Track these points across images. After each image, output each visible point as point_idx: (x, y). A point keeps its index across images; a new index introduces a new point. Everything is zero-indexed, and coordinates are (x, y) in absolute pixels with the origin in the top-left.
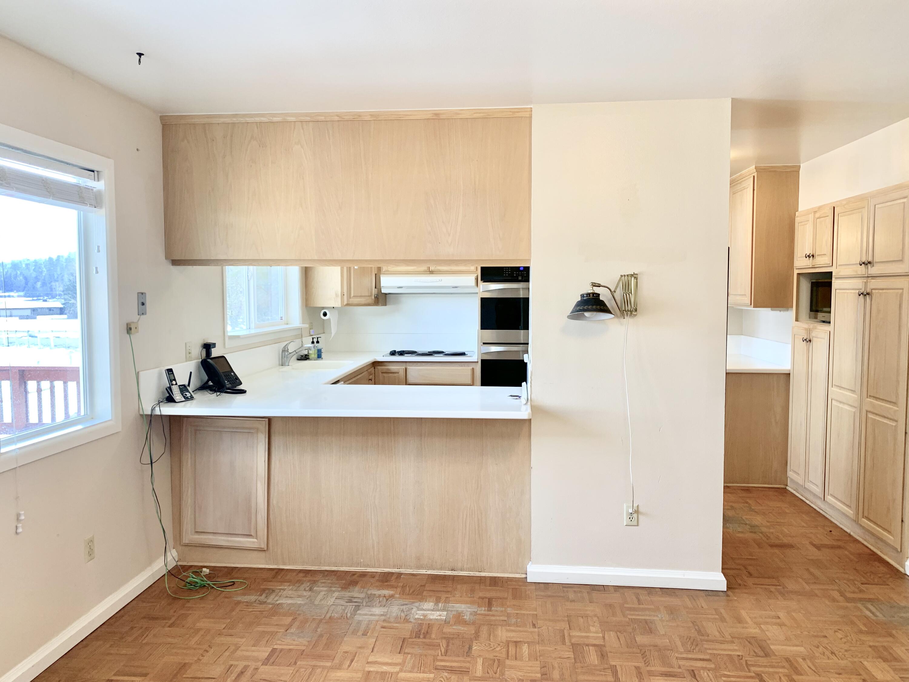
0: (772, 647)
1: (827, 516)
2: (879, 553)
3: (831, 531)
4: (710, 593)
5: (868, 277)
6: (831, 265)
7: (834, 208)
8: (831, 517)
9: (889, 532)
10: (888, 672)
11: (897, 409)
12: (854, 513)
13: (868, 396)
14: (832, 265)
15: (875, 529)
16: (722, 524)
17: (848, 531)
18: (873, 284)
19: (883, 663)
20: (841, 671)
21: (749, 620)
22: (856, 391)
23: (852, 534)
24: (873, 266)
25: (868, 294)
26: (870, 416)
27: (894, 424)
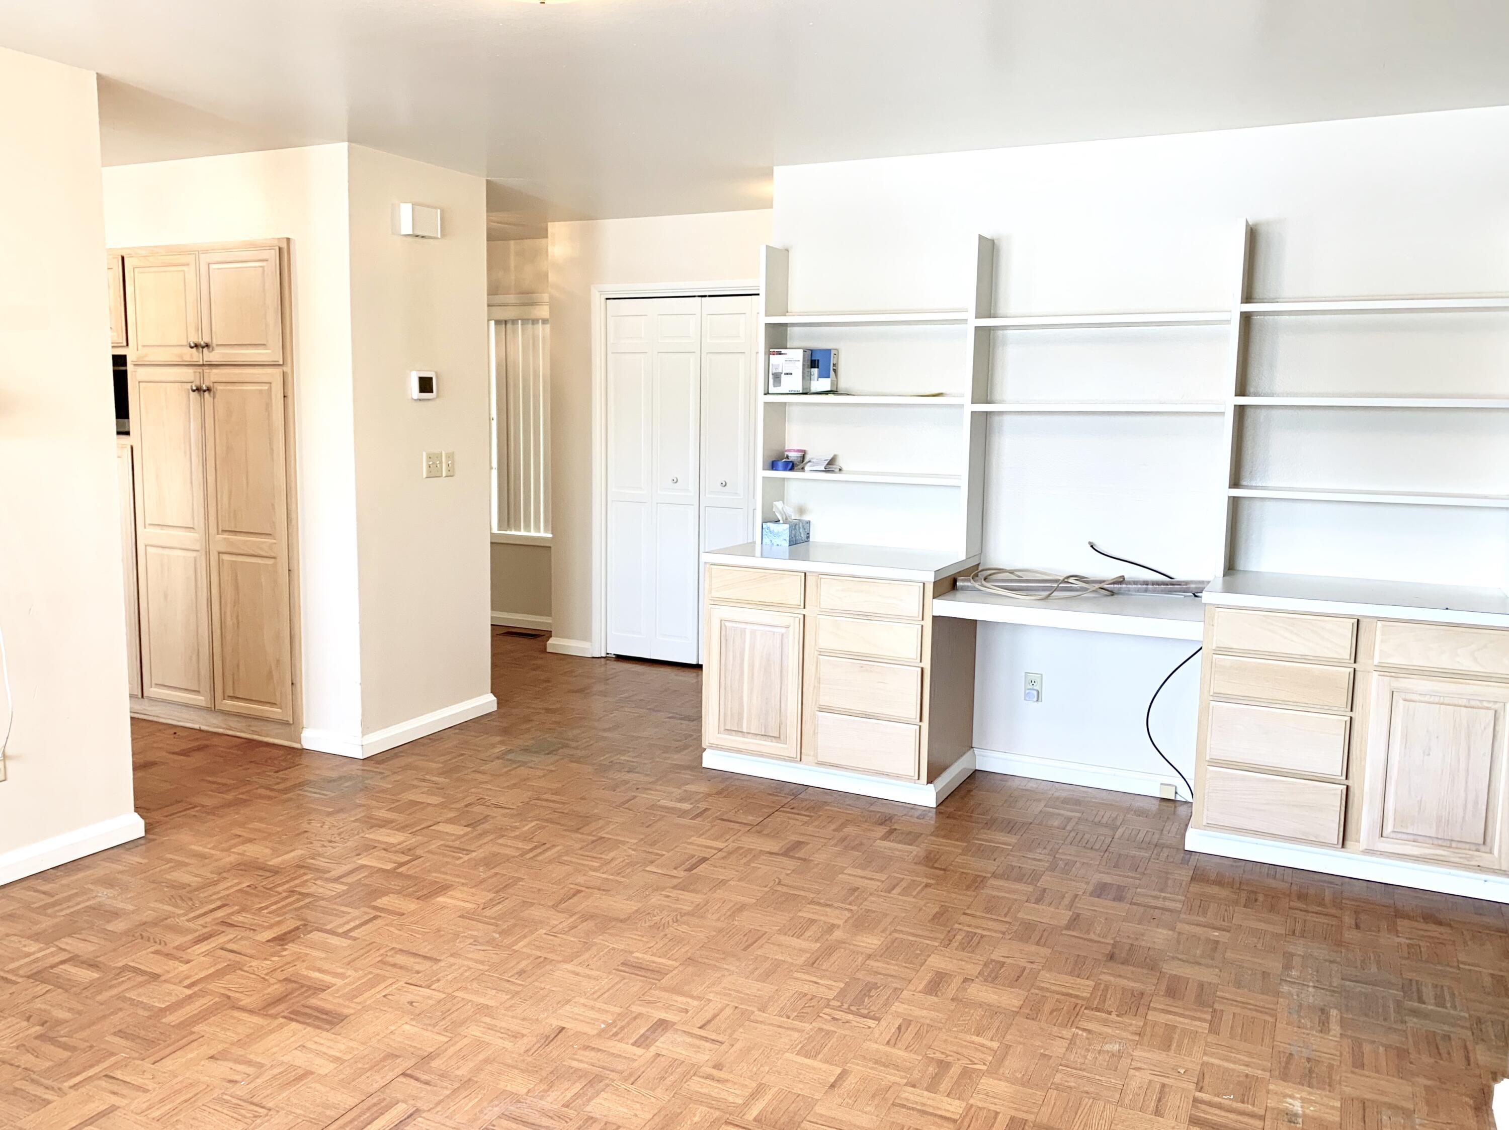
0: (270, 863)
1: (151, 718)
2: (256, 737)
3: (175, 733)
4: (131, 845)
5: (203, 365)
6: (125, 344)
7: (123, 258)
8: (157, 716)
9: (273, 704)
10: (395, 834)
11: (275, 541)
12: (205, 700)
13: (220, 531)
14: (127, 345)
15: (250, 708)
16: (129, 739)
17: (196, 726)
18: (214, 375)
19: (381, 830)
20: (358, 852)
21: (213, 852)
22: (196, 527)
23: (203, 728)
24: (213, 350)
25: (209, 390)
26: (226, 557)
27: (271, 562)
